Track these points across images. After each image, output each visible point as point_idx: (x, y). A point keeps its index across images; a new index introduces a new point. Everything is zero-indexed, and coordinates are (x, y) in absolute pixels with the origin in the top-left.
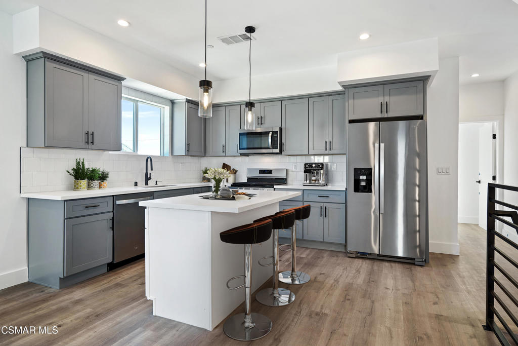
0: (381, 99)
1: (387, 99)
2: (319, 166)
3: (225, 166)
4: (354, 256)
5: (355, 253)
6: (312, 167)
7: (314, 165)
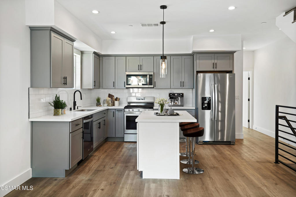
0: (213, 61)
1: (216, 61)
2: (180, 95)
3: (110, 96)
4: (202, 143)
5: (202, 142)
6: (175, 95)
7: (176, 94)
